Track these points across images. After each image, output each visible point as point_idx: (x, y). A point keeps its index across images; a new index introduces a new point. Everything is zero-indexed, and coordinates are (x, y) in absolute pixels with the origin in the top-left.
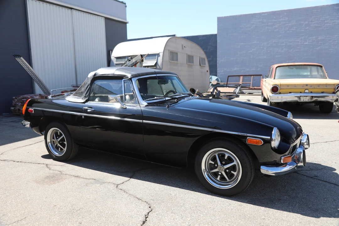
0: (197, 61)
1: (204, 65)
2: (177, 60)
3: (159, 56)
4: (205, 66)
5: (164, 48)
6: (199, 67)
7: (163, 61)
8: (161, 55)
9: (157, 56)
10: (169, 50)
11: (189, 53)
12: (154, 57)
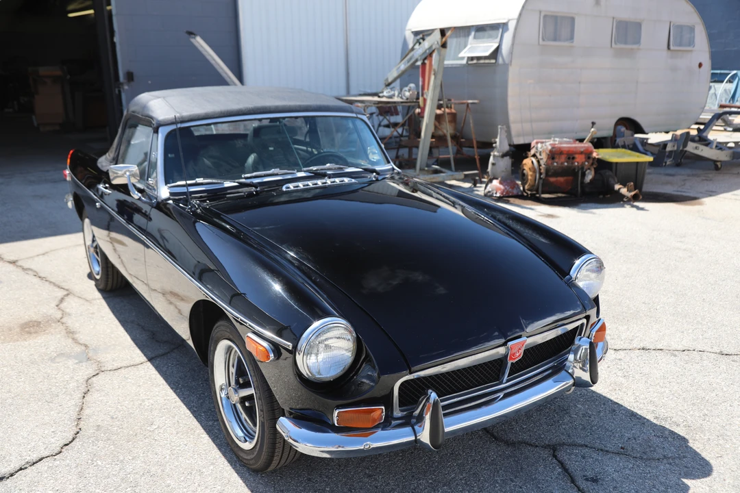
0: (653, 36)
1: (689, 45)
2: (572, 38)
3: (507, 29)
4: (691, 51)
5: (523, 7)
6: (665, 53)
7: (513, 44)
8: (512, 26)
9: (501, 30)
10: (540, 12)
11: (625, 15)
12: (492, 33)
